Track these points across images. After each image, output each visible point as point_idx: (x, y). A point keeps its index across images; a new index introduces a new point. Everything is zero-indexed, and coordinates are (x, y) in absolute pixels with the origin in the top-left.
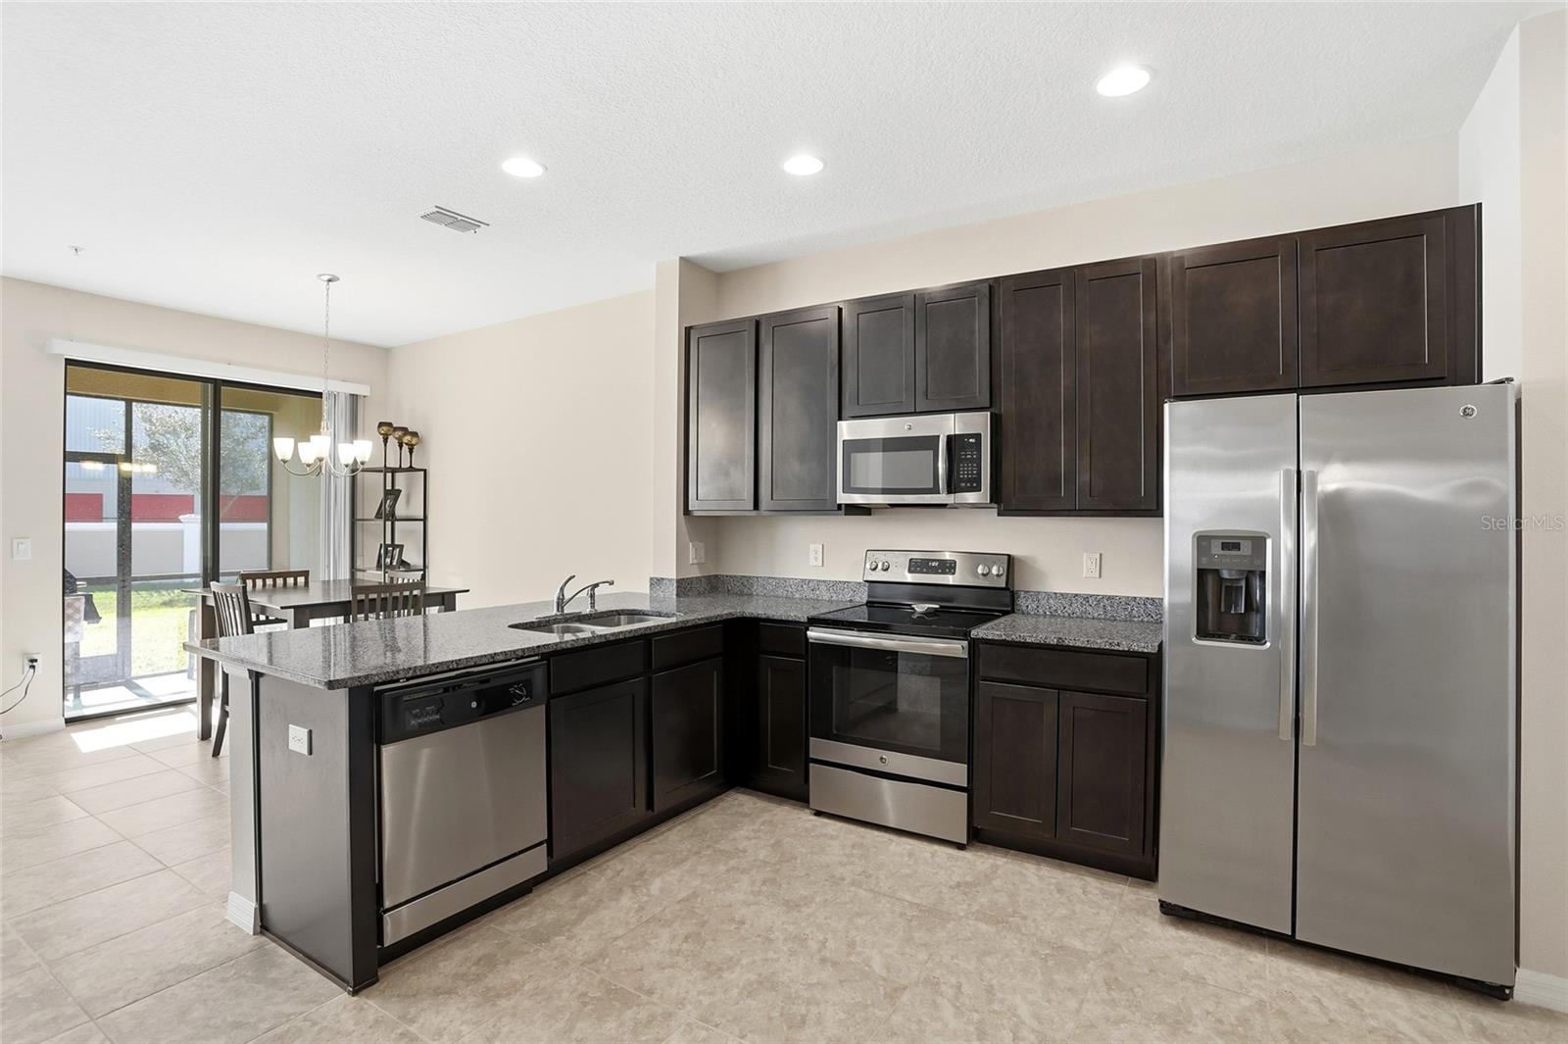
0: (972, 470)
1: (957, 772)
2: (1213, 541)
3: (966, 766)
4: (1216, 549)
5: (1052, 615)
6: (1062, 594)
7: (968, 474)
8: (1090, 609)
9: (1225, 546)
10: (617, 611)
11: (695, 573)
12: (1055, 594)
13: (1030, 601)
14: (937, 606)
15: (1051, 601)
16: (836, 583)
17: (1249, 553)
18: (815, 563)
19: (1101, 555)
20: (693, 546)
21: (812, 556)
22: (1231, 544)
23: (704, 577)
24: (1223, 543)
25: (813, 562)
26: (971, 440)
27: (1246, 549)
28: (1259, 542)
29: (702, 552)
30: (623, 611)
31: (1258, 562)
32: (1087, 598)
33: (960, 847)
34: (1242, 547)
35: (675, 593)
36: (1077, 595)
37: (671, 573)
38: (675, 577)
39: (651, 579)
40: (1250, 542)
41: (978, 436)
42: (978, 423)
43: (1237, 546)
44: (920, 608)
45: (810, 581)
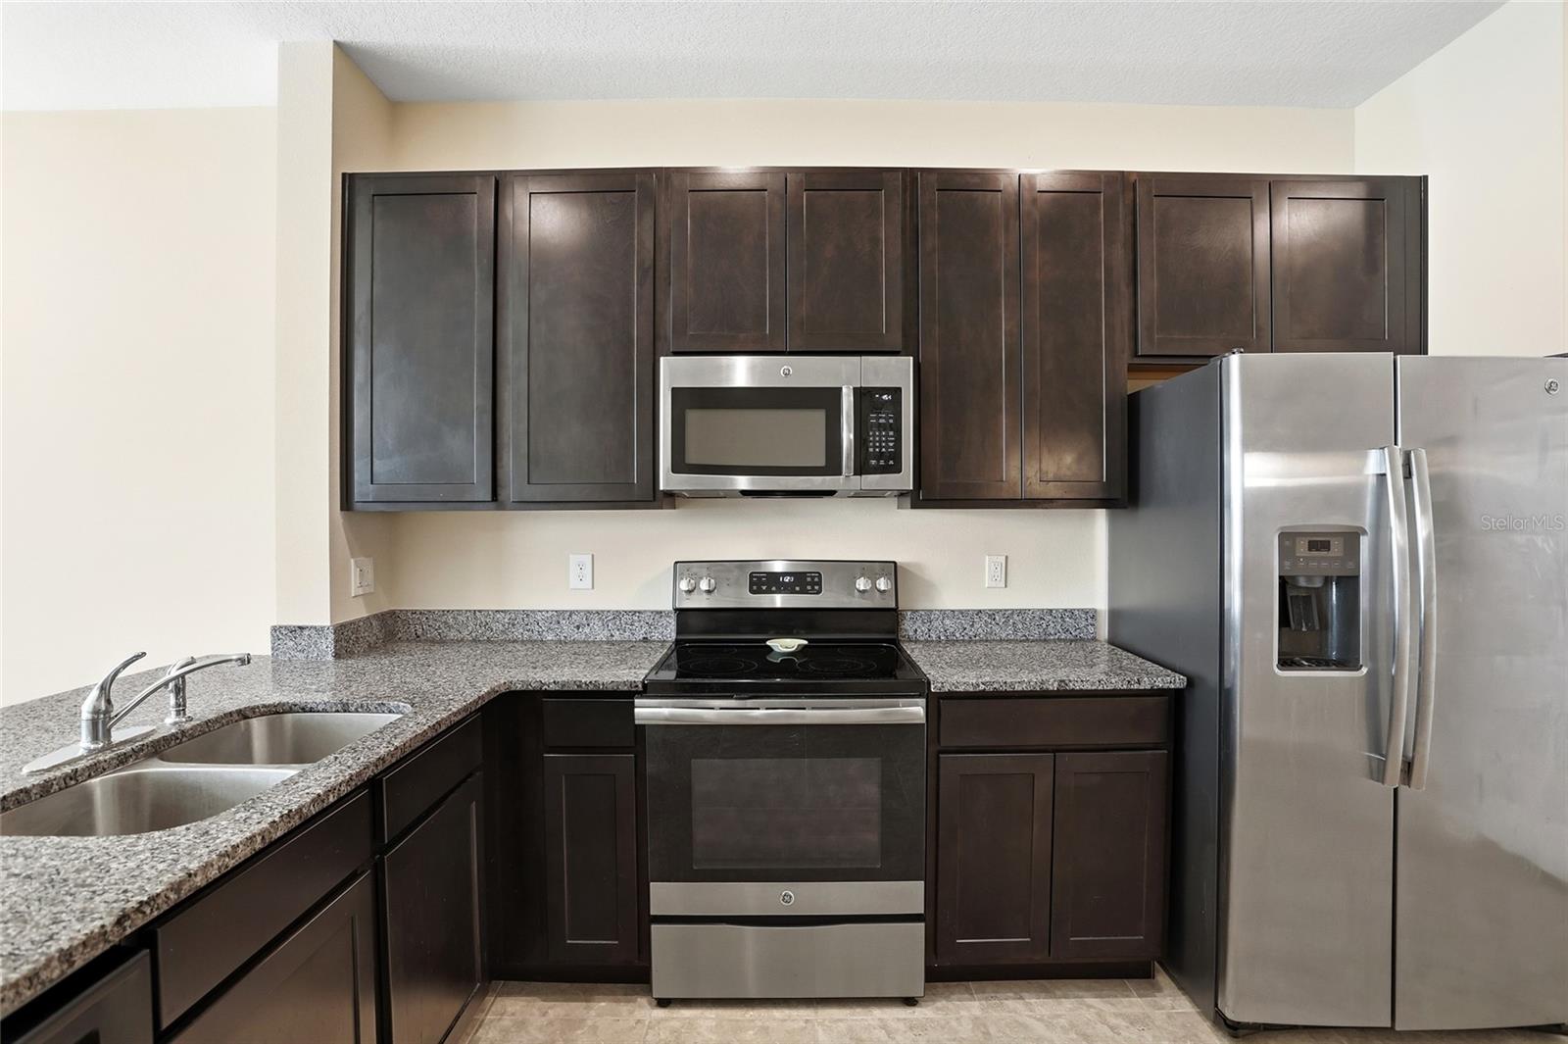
0: (887, 441)
1: (910, 895)
2: (1298, 539)
3: (923, 882)
4: (1302, 548)
5: (948, 641)
6: (961, 612)
7: (881, 447)
8: (997, 629)
9: (1314, 546)
10: (239, 712)
11: (358, 612)
12: (953, 611)
13: (919, 623)
14: (806, 642)
15: (947, 622)
16: (618, 614)
17: (1340, 554)
18: (581, 585)
19: (1007, 557)
20: (357, 566)
21: (574, 571)
22: (1319, 543)
23: (375, 616)
24: (1310, 542)
25: (574, 582)
26: (885, 397)
27: (1337, 548)
28: (1352, 537)
29: (370, 576)
30: (253, 709)
31: (1350, 565)
32: (992, 614)
33: (910, 1002)
34: (1332, 548)
35: (331, 650)
36: (980, 611)
37: (321, 615)
38: (327, 623)
39: (274, 629)
40: (1342, 539)
41: (896, 392)
42: (896, 372)
43: (1325, 546)
44: (784, 645)
45: (572, 613)
